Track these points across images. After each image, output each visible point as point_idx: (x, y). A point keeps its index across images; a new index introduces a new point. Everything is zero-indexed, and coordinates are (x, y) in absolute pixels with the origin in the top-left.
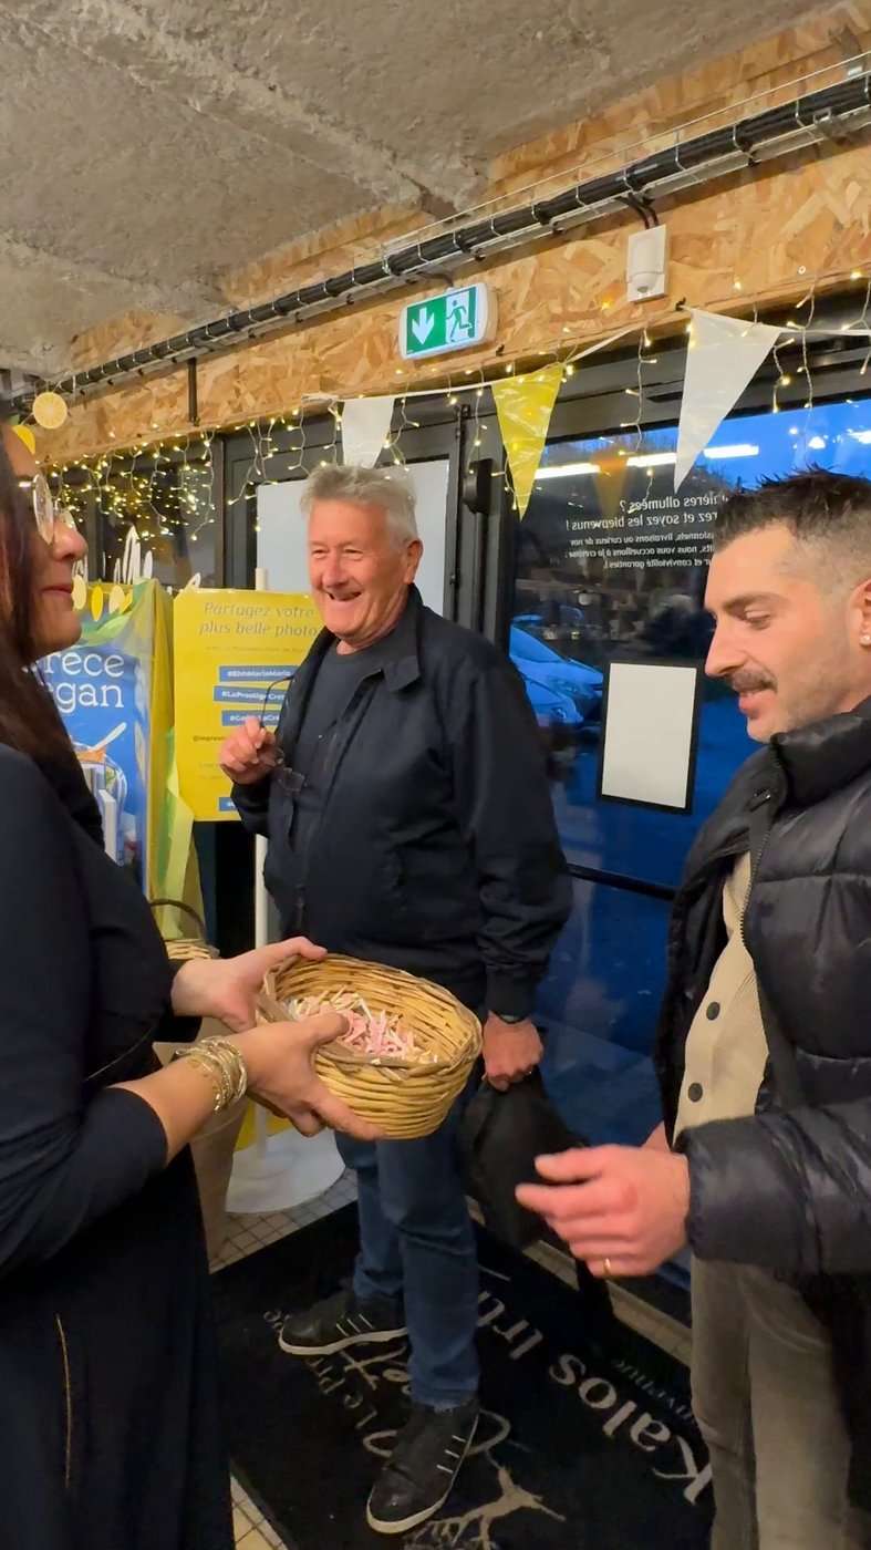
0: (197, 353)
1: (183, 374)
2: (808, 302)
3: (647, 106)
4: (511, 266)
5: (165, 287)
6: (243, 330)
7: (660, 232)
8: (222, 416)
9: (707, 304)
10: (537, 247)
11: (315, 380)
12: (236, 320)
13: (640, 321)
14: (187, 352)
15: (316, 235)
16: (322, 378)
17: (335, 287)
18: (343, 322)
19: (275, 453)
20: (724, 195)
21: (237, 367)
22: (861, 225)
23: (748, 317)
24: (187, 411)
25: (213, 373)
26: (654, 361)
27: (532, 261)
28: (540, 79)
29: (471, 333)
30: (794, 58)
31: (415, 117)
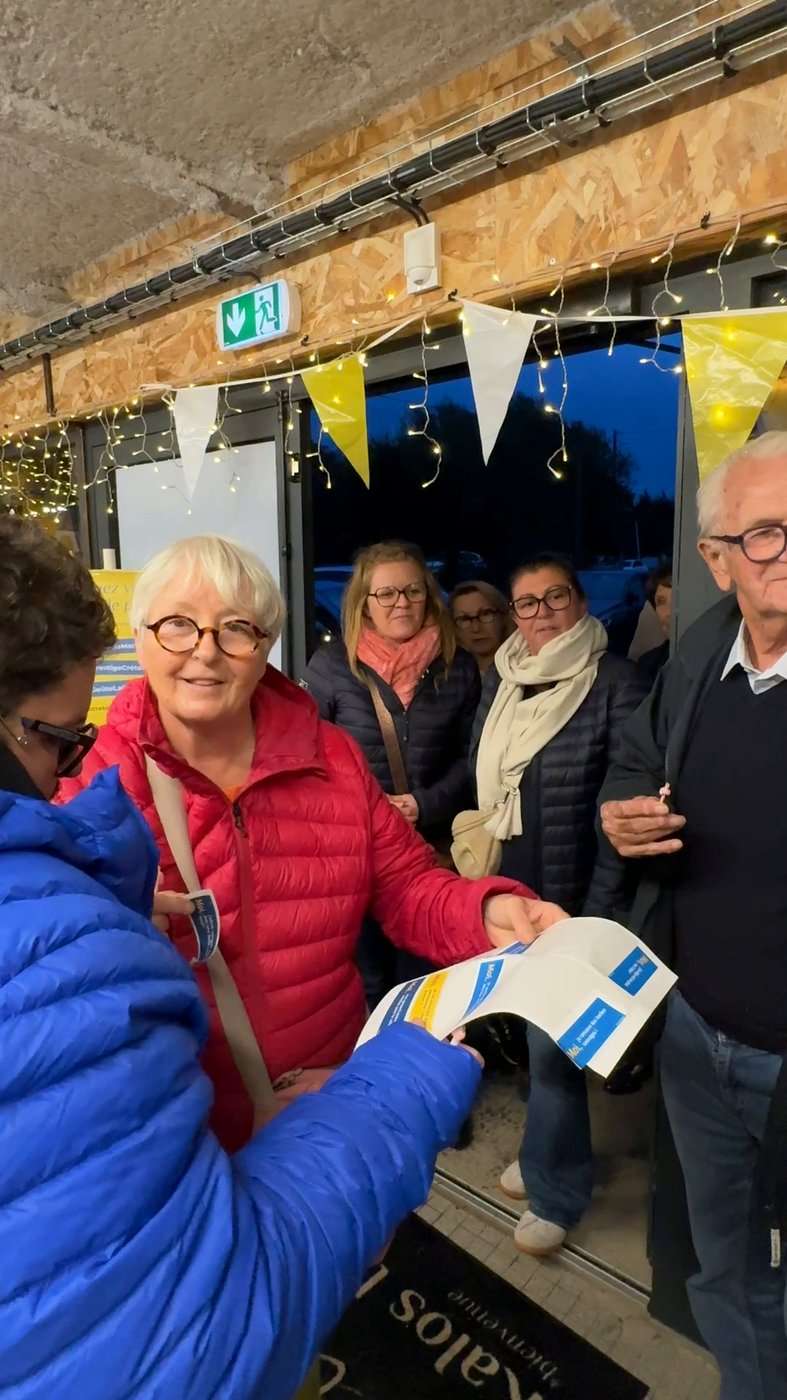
0: (48, 350)
1: (39, 368)
2: (559, 291)
3: (412, 114)
4: (310, 263)
5: (11, 290)
6: (83, 327)
7: (430, 229)
8: (75, 407)
9: (475, 295)
10: (329, 245)
11: (151, 371)
12: (74, 319)
13: (421, 310)
14: (38, 350)
15: (143, 237)
16: (157, 370)
17: (156, 287)
18: (172, 317)
19: (122, 440)
20: (483, 194)
21: (85, 361)
22: (598, 220)
23: (508, 307)
24: (45, 402)
25: (65, 366)
26: (437, 347)
27: (325, 259)
28: (310, 92)
29: (277, 326)
30: (532, 68)
31: (202, 129)
